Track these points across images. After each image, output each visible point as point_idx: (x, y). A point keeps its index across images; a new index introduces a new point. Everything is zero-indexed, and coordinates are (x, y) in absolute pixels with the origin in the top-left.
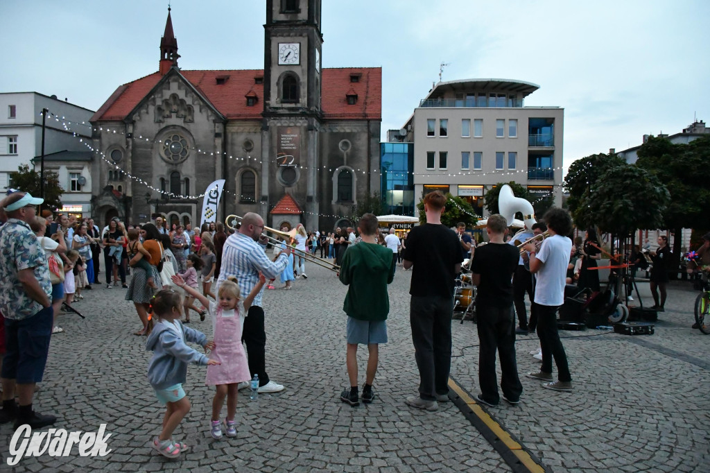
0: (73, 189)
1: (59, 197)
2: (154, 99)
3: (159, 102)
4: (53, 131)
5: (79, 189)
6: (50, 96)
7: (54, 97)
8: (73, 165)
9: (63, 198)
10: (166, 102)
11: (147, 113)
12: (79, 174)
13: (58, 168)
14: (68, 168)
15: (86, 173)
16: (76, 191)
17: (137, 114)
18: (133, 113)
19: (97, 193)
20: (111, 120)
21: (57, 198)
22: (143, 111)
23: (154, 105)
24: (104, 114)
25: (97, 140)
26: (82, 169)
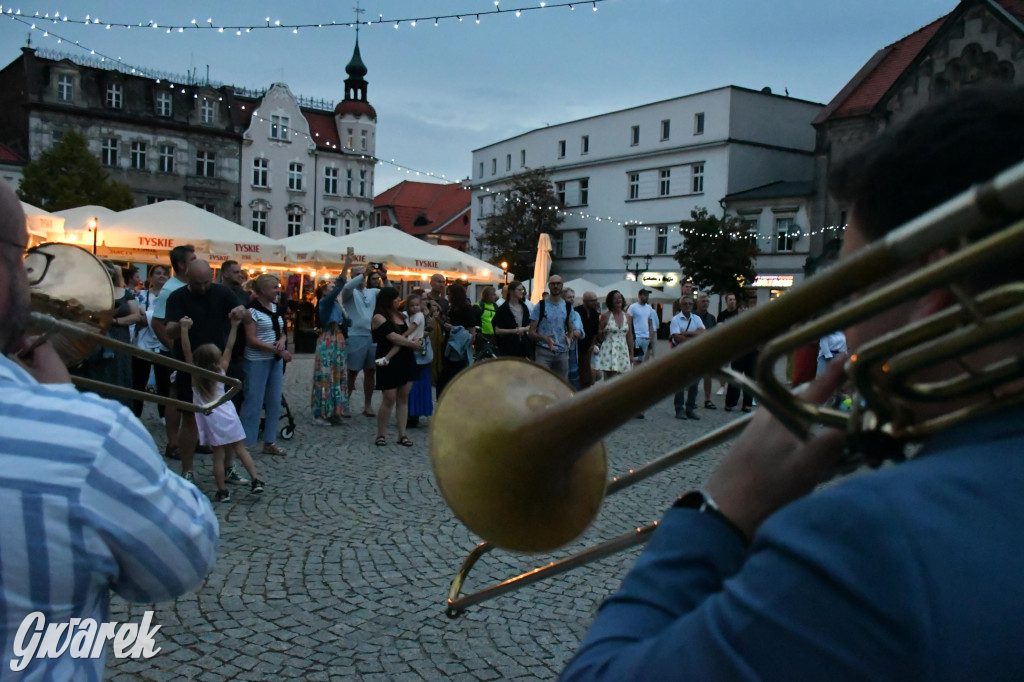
0: (781, 247)
1: (753, 261)
2: (930, 64)
3: (939, 67)
4: (760, 149)
5: (789, 247)
6: (760, 89)
7: (767, 91)
8: (784, 204)
9: (758, 263)
10: (954, 65)
11: (916, 92)
12: (791, 219)
13: (759, 212)
14: (775, 211)
15: (802, 217)
16: (786, 251)
17: (896, 97)
18: (887, 96)
19: (816, 255)
20: (850, 117)
21: (749, 263)
22: (908, 90)
23: (929, 74)
24: (839, 108)
25: (824, 157)
26: (796, 210)
